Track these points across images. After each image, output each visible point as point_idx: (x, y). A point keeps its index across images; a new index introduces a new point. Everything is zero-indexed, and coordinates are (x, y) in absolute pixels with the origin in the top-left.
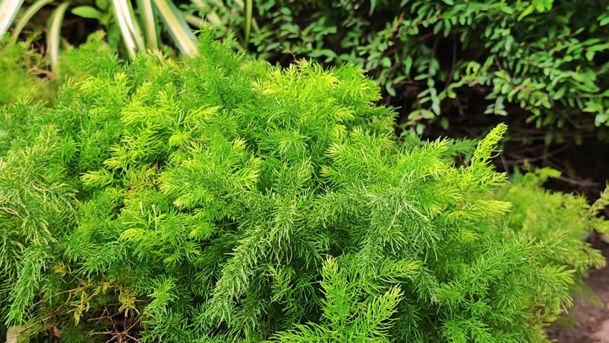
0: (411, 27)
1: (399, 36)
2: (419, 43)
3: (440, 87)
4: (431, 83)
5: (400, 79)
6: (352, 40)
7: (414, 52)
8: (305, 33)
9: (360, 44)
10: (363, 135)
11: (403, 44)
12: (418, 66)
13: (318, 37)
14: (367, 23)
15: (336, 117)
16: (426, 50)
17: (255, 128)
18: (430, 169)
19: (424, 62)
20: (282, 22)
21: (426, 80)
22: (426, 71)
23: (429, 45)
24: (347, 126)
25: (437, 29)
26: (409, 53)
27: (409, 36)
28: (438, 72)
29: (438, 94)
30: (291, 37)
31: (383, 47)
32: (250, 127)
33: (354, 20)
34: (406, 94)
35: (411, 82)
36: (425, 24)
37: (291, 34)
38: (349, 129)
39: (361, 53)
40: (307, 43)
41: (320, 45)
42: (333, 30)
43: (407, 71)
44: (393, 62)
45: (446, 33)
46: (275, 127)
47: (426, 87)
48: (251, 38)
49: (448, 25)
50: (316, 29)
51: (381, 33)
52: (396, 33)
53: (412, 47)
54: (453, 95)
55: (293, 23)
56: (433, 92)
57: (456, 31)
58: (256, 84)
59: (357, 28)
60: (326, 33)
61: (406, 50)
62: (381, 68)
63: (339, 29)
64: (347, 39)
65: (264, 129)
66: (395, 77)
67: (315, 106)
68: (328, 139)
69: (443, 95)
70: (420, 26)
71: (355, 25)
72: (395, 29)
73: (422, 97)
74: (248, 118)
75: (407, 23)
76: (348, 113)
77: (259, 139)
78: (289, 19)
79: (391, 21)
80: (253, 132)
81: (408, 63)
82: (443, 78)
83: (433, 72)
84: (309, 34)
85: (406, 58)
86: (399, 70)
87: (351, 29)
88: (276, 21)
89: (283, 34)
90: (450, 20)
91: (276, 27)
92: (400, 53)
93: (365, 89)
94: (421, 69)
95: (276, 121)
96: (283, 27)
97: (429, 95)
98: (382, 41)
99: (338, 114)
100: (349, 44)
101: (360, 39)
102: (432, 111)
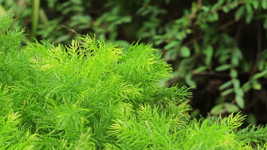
0: (210, 13)
1: (198, 23)
2: (220, 32)
3: (244, 78)
4: (234, 74)
5: (200, 70)
6: (148, 30)
7: (215, 41)
8: (97, 23)
9: (158, 34)
10: (150, 113)
11: (203, 33)
12: (220, 56)
13: (111, 28)
14: (164, 12)
15: (122, 95)
16: (227, 39)
17: (32, 106)
18: (220, 141)
19: (226, 51)
20: (72, 13)
21: (228, 71)
22: (229, 61)
23: (232, 34)
24: (134, 105)
25: (238, 16)
26: (210, 42)
27: (209, 23)
28: (241, 62)
29: (241, 85)
30: (82, 27)
31: (181, 36)
32: (26, 105)
33: (150, 8)
34: (209, 88)
35: (212, 73)
36: (226, 10)
37: (82, 24)
38: (136, 107)
39: (158, 43)
40: (99, 34)
41: (114, 35)
42: (128, 19)
43: (208, 60)
44: (192, 52)
45: (248, 20)
46: (54, 104)
47: (229, 79)
48: (39, 29)
49: (249, 9)
50: (110, 19)
51: (178, 21)
52: (194, 20)
53: (212, 36)
54: (258, 87)
55: (85, 13)
56: (236, 83)
57: (259, 17)
58: (35, 60)
59: (153, 18)
60: (119, 22)
61: (206, 39)
62: (180, 58)
63: (134, 19)
64: (143, 29)
65: (43, 105)
66: (195, 67)
67: (99, 84)
68: (111, 117)
69: (247, 86)
70: (220, 12)
71: (150, 14)
72: (193, 15)
73: (224, 89)
74: (24, 94)
75: (206, 9)
76: (135, 92)
77: (36, 117)
78: (80, 9)
79: (189, 7)
80: (31, 111)
81: (209, 52)
82: (247, 68)
83: (235, 61)
84: (103, 24)
85: (206, 48)
86: (199, 60)
87: (146, 18)
88: (66, 11)
89: (73, 24)
90: (252, 6)
91: (67, 18)
92: (200, 43)
93: (152, 63)
94: (223, 59)
95: (55, 98)
96: (75, 18)
97: (232, 86)
98: (180, 30)
99: (124, 91)
100: (146, 35)
101: (157, 30)
102: (236, 104)
